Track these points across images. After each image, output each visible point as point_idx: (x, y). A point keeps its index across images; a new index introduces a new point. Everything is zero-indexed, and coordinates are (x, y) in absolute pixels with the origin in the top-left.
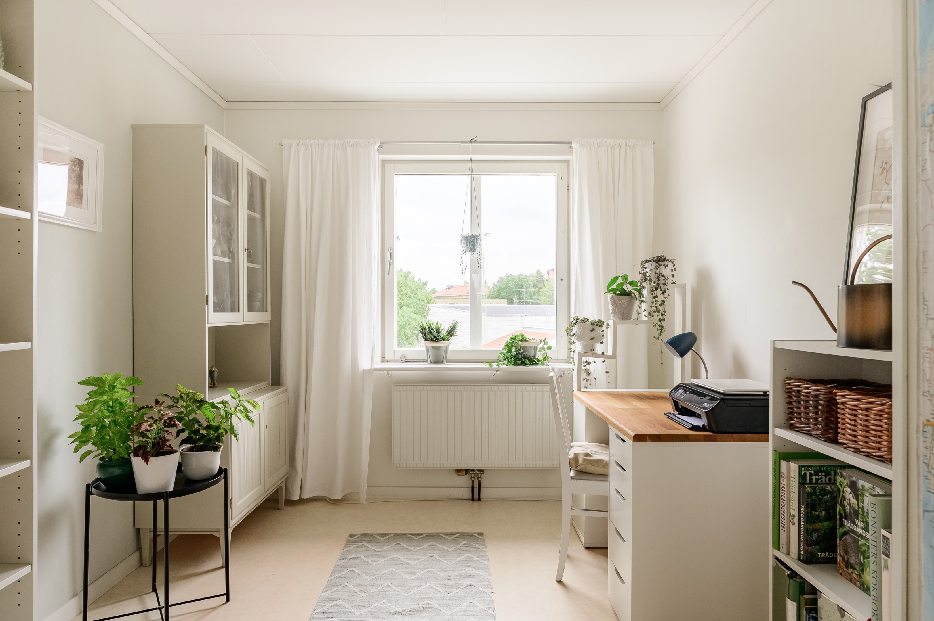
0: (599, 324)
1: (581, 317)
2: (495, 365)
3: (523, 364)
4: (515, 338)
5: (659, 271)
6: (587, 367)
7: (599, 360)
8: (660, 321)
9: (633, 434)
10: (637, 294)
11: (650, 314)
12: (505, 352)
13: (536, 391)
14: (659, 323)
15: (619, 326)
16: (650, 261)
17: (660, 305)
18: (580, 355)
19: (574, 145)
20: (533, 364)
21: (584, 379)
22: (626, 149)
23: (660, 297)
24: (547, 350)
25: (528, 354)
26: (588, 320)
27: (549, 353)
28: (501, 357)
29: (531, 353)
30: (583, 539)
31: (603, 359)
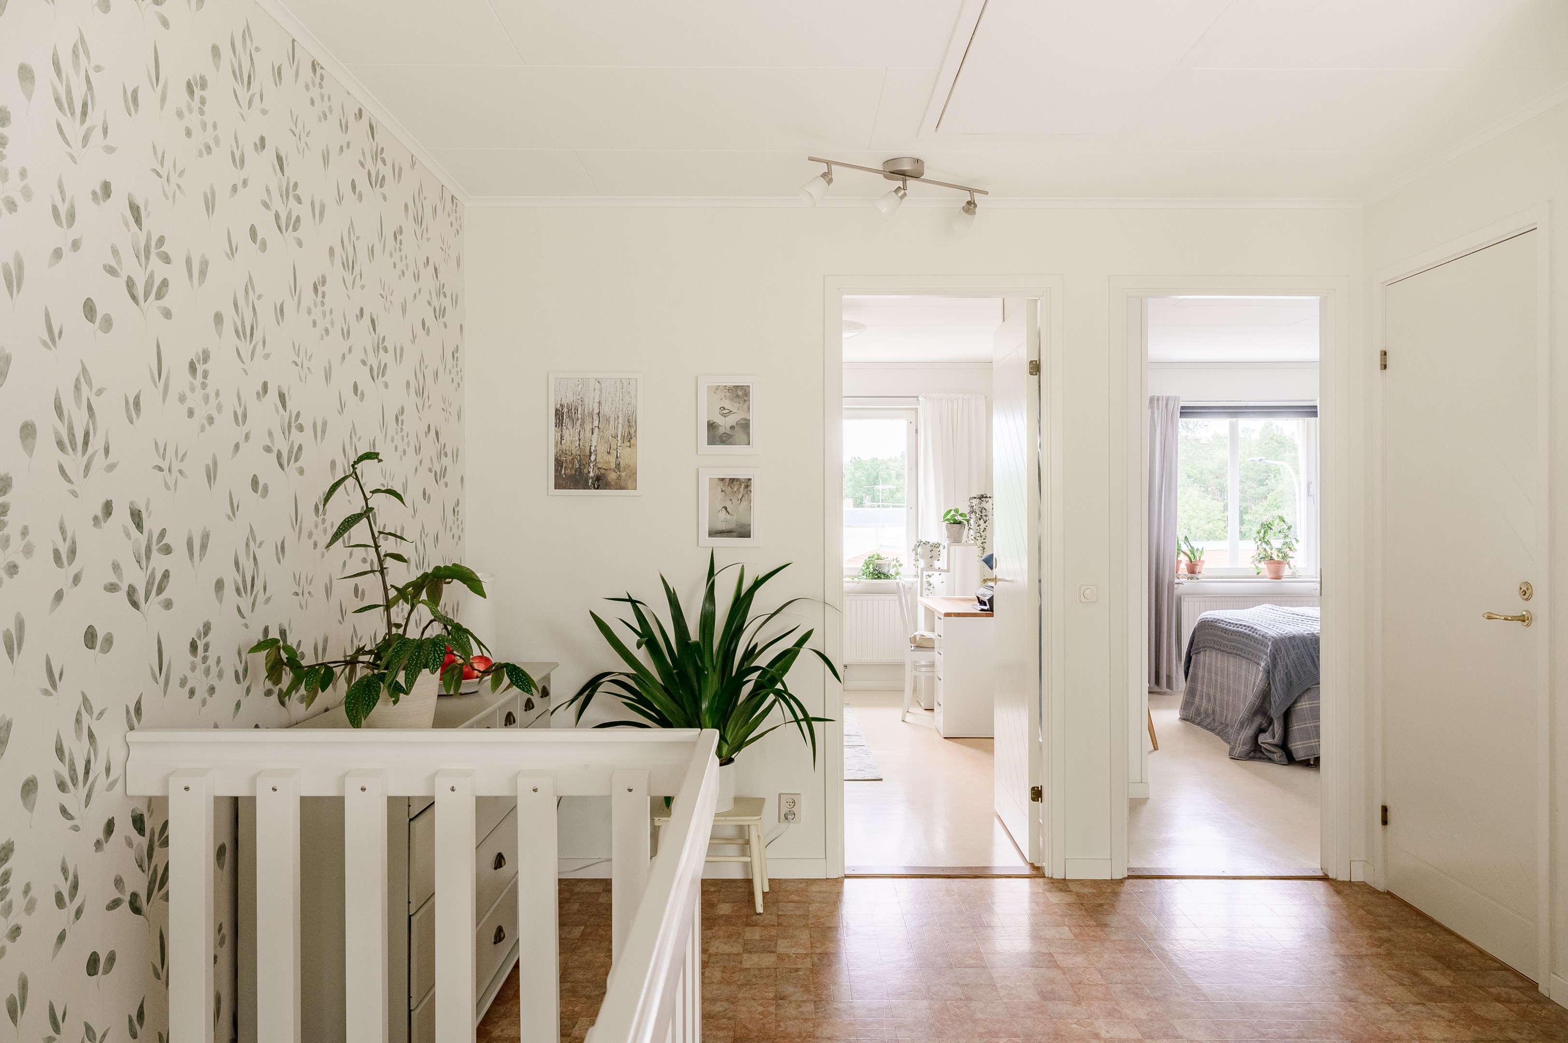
0: (936, 546)
1: (924, 541)
2: (856, 580)
3: (879, 578)
4: (872, 557)
5: (982, 506)
6: (929, 579)
7: (936, 574)
8: (982, 543)
9: (944, 613)
10: (965, 523)
11: (975, 538)
12: (864, 568)
13: (889, 600)
14: (982, 545)
15: (952, 548)
16: (975, 498)
17: (983, 531)
18: (922, 570)
19: (920, 399)
20: (887, 578)
21: (926, 589)
22: (963, 402)
23: (983, 525)
24: (898, 567)
25: (883, 571)
26: (929, 543)
27: (900, 570)
28: (861, 573)
29: (885, 570)
30: (923, 704)
31: (939, 573)
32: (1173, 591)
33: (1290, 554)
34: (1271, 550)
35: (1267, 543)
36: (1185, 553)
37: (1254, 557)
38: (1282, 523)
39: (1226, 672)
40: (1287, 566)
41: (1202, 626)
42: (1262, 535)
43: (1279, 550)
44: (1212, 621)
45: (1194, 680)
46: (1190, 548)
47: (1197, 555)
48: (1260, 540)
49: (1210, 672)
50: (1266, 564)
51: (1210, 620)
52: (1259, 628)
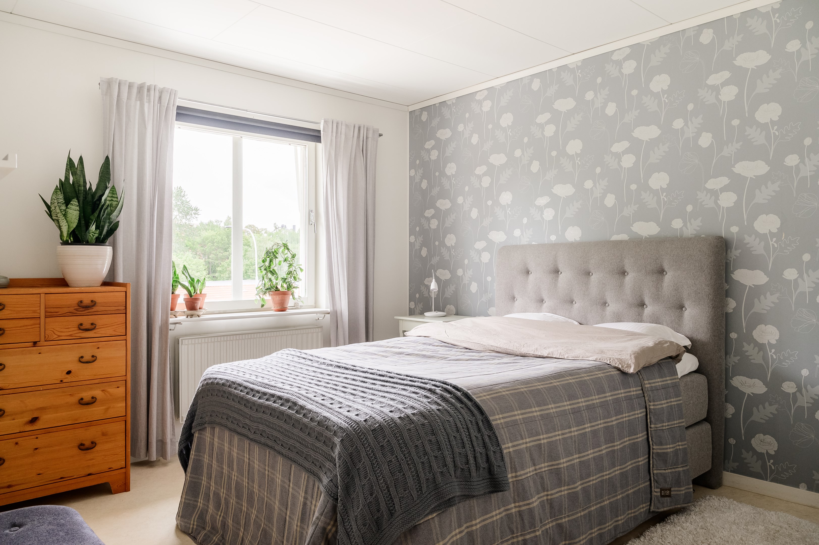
32: (167, 333)
33: (295, 284)
34: (277, 280)
35: (273, 273)
36: (184, 286)
37: (258, 288)
38: (286, 251)
39: (246, 467)
40: (291, 297)
41: (209, 390)
42: (267, 264)
43: (284, 280)
44: (223, 384)
45: (197, 470)
46: (189, 279)
47: (198, 287)
48: (265, 269)
49: (220, 461)
50: (272, 295)
51: (221, 382)
52: (309, 406)
